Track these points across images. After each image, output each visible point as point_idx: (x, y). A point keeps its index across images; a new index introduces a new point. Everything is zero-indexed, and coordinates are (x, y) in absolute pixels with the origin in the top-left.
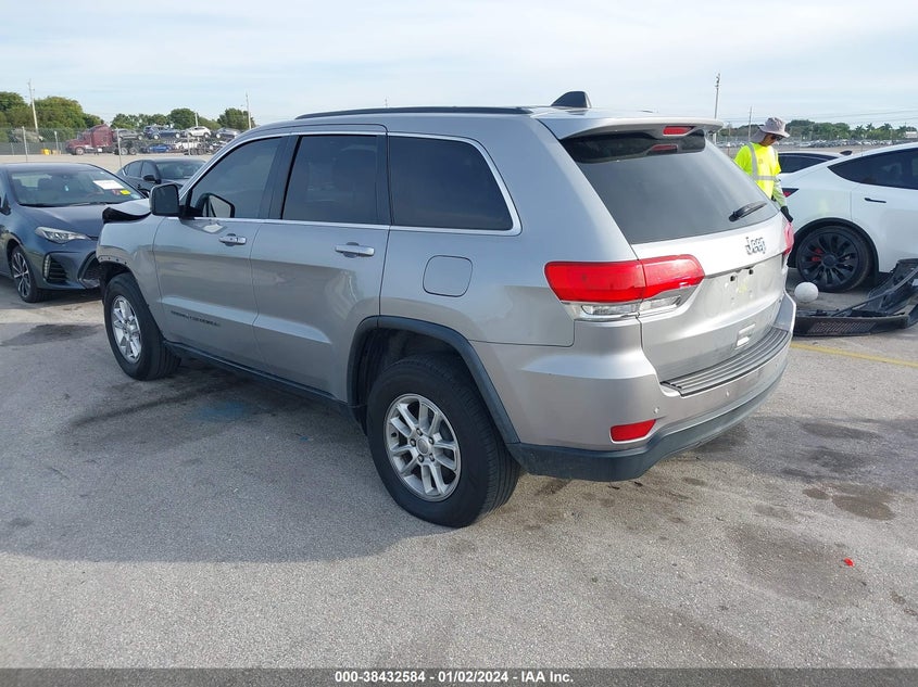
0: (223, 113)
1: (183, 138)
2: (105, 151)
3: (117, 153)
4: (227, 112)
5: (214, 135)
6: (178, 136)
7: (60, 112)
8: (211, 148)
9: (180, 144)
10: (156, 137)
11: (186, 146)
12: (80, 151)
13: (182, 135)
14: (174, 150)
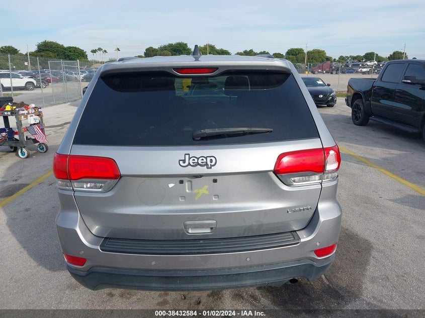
0: (392, 53)
1: (364, 67)
2: (327, 72)
3: (332, 73)
4: (394, 53)
5: (379, 65)
6: (360, 65)
7: (317, 55)
8: (376, 71)
9: (361, 69)
10: (350, 66)
11: (364, 70)
12: (316, 72)
13: (363, 65)
14: (357, 72)
